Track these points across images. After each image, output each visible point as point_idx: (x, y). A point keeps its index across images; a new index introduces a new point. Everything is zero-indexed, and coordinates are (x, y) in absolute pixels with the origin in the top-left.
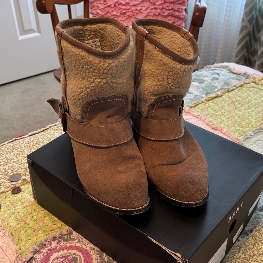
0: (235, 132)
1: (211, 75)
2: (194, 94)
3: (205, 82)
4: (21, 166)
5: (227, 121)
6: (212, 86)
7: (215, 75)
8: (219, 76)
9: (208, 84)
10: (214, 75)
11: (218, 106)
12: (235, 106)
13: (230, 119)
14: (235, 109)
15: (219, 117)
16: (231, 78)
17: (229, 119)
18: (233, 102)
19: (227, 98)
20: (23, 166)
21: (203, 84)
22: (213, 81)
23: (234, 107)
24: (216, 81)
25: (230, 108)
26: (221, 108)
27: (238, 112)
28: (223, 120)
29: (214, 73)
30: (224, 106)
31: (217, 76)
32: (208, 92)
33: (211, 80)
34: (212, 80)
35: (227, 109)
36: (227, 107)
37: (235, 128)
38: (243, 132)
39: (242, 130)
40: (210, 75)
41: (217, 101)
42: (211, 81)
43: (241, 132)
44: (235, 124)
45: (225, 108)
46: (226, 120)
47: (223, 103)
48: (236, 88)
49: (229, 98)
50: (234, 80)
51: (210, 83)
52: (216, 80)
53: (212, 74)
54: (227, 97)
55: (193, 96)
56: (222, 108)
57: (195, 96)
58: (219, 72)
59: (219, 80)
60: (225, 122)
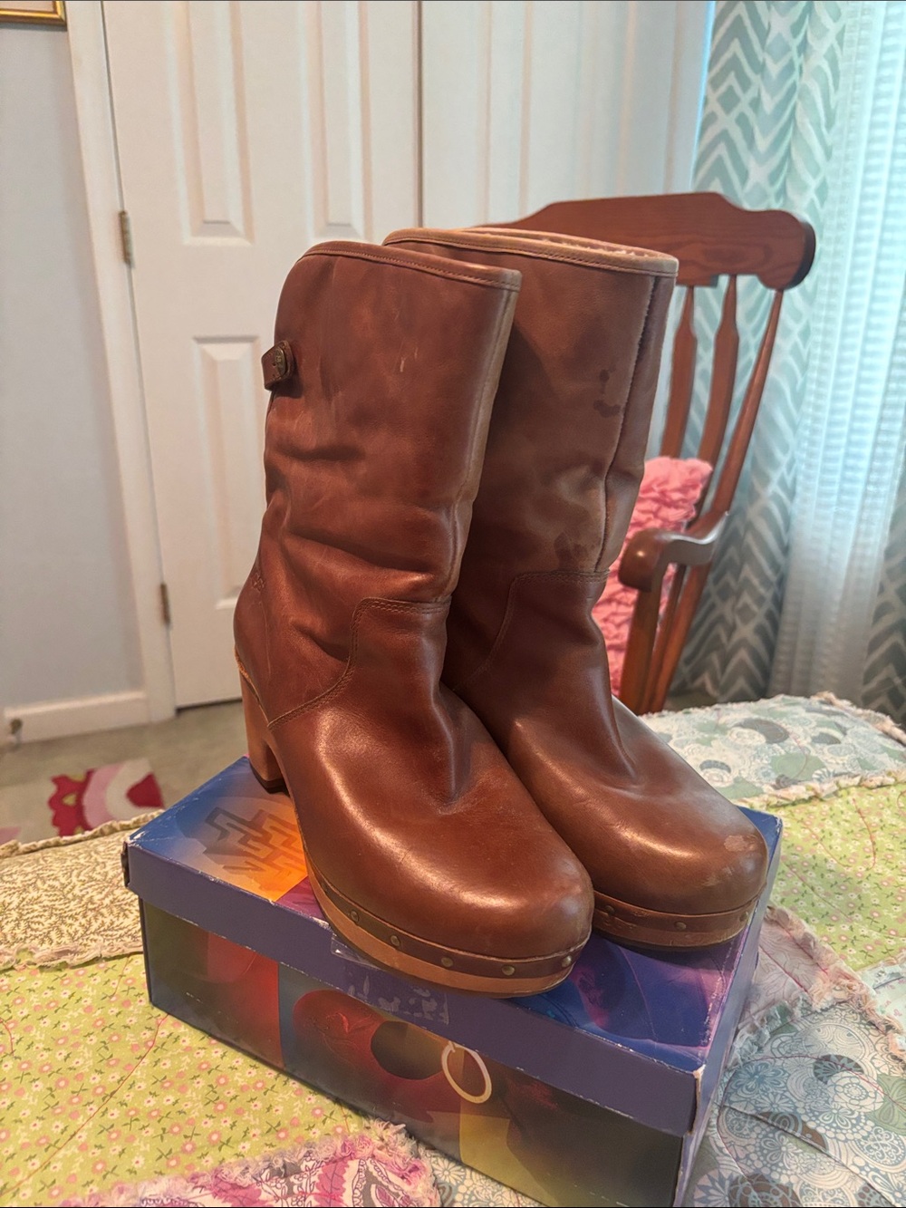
0: (849, 944)
1: (817, 726)
2: (735, 774)
3: (790, 741)
4: (56, 906)
5: (826, 894)
6: (808, 758)
7: (834, 728)
8: (844, 733)
9: (794, 749)
10: (829, 727)
11: (807, 831)
12: (874, 843)
13: (839, 887)
14: (872, 854)
15: (801, 874)
16: (885, 750)
17: (835, 889)
18: (869, 830)
19: (850, 813)
20: (63, 907)
21: (779, 747)
22: (818, 745)
23: (870, 843)
24: (826, 748)
25: (851, 847)
26: (816, 841)
27: (879, 868)
28: (813, 889)
29: (831, 722)
30: (831, 834)
31: (837, 734)
32: (787, 775)
33: (809, 740)
34: (815, 740)
35: (839, 849)
36: (839, 841)
37: (851, 929)
38: (880, 949)
39: (877, 942)
40: (814, 724)
41: (810, 813)
42: (808, 743)
43: (874, 949)
44: (856, 910)
45: (833, 842)
46: (822, 890)
47: (829, 825)
48: (897, 783)
49: (859, 811)
50: (892, 759)
51: (803, 748)
52: (825, 745)
53: (820, 724)
54: (851, 809)
55: (731, 779)
56: (821, 840)
57: (736, 780)
58: (847, 726)
59: (838, 745)
60: (815, 896)
